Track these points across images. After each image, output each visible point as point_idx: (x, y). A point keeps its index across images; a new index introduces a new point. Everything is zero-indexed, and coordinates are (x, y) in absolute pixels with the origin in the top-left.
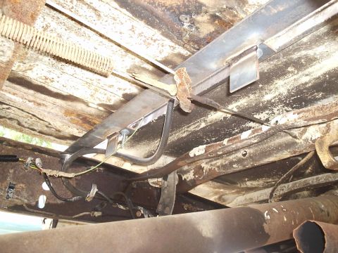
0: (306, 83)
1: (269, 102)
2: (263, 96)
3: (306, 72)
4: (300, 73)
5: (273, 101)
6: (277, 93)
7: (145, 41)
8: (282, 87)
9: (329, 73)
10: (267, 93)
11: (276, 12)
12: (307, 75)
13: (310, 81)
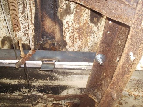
0: (51, 85)
1: (34, 86)
2: (32, 83)
3: (52, 82)
4: (50, 82)
5: (36, 86)
6: (38, 84)
7: (25, 33)
8: (41, 83)
9: (60, 86)
10: (34, 82)
11: (70, 55)
12: (52, 83)
13: (52, 85)
